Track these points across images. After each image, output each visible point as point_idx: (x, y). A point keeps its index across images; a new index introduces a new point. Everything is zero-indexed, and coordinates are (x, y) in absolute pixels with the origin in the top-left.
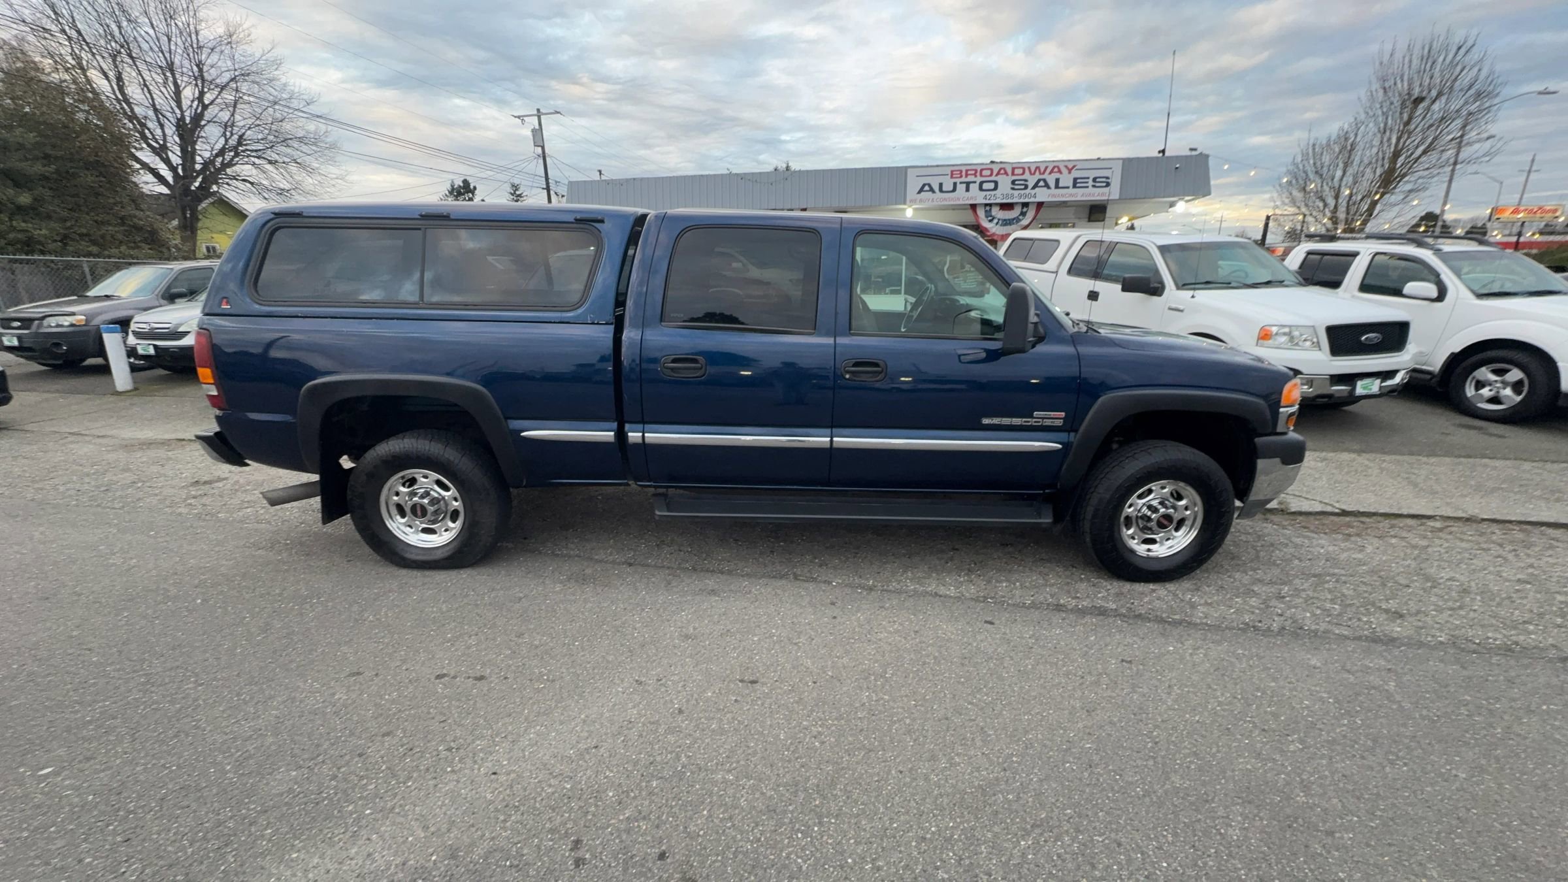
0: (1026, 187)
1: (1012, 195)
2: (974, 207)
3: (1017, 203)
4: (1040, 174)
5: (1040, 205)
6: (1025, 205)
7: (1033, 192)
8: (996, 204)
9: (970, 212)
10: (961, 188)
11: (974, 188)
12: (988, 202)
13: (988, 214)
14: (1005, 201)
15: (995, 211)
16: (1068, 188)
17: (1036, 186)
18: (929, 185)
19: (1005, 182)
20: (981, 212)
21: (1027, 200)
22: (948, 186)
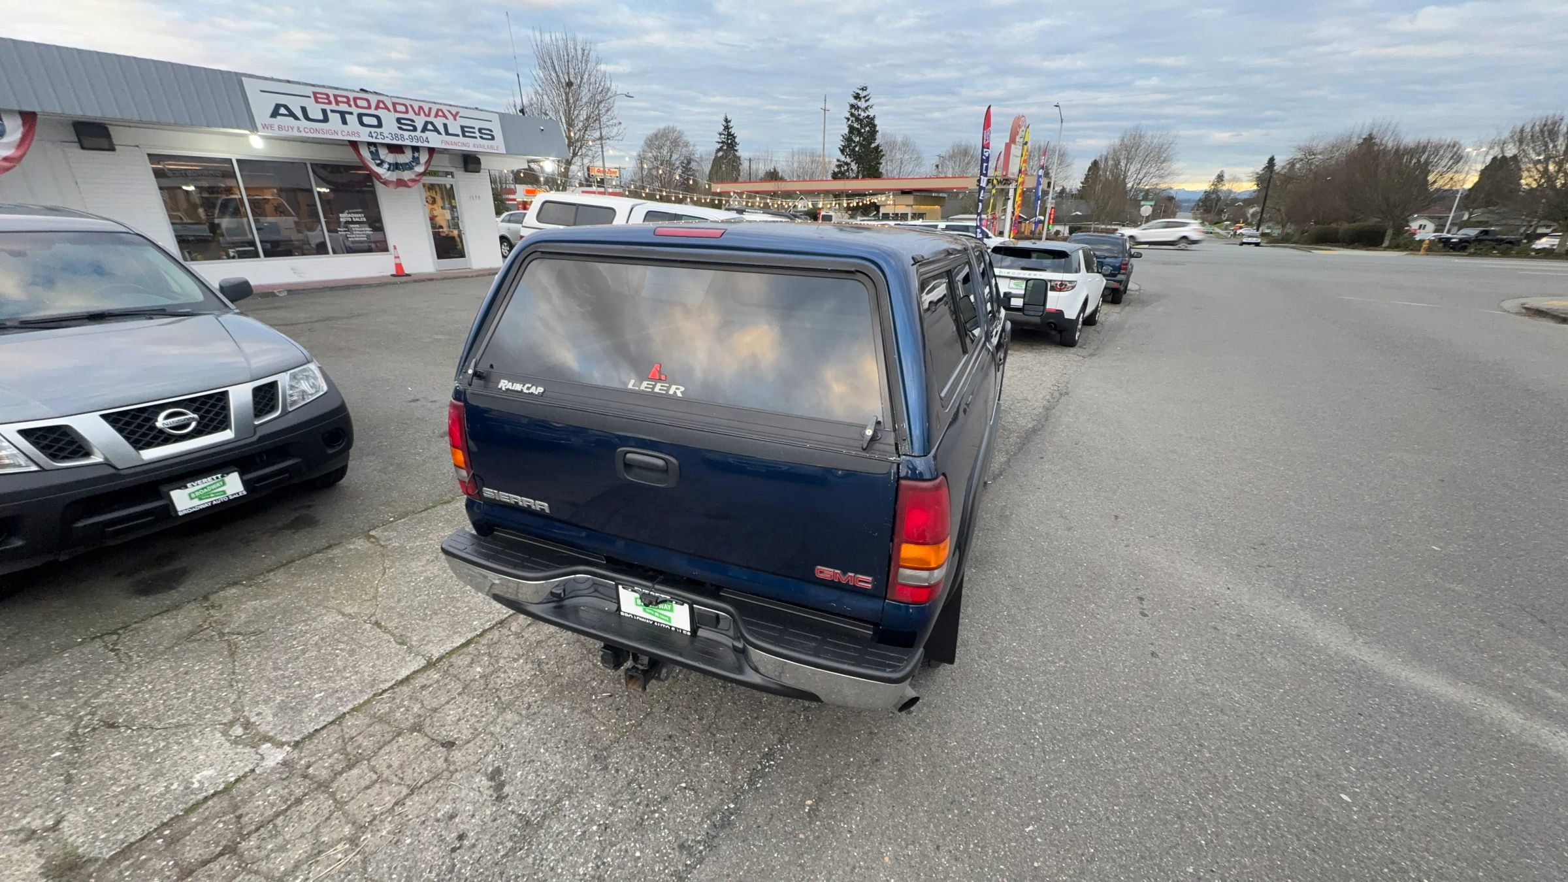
0: (415, 129)
1: (402, 136)
2: (354, 144)
3: (406, 146)
4: (425, 115)
5: (431, 151)
6: (415, 149)
7: (424, 135)
8: (383, 145)
9: (350, 149)
10: (335, 118)
11: (352, 120)
12: (374, 140)
13: (375, 155)
14: (395, 142)
15: (383, 153)
16: (458, 135)
17: (424, 129)
18: (286, 107)
19: (389, 119)
20: (365, 153)
21: (419, 144)
22: (315, 112)
